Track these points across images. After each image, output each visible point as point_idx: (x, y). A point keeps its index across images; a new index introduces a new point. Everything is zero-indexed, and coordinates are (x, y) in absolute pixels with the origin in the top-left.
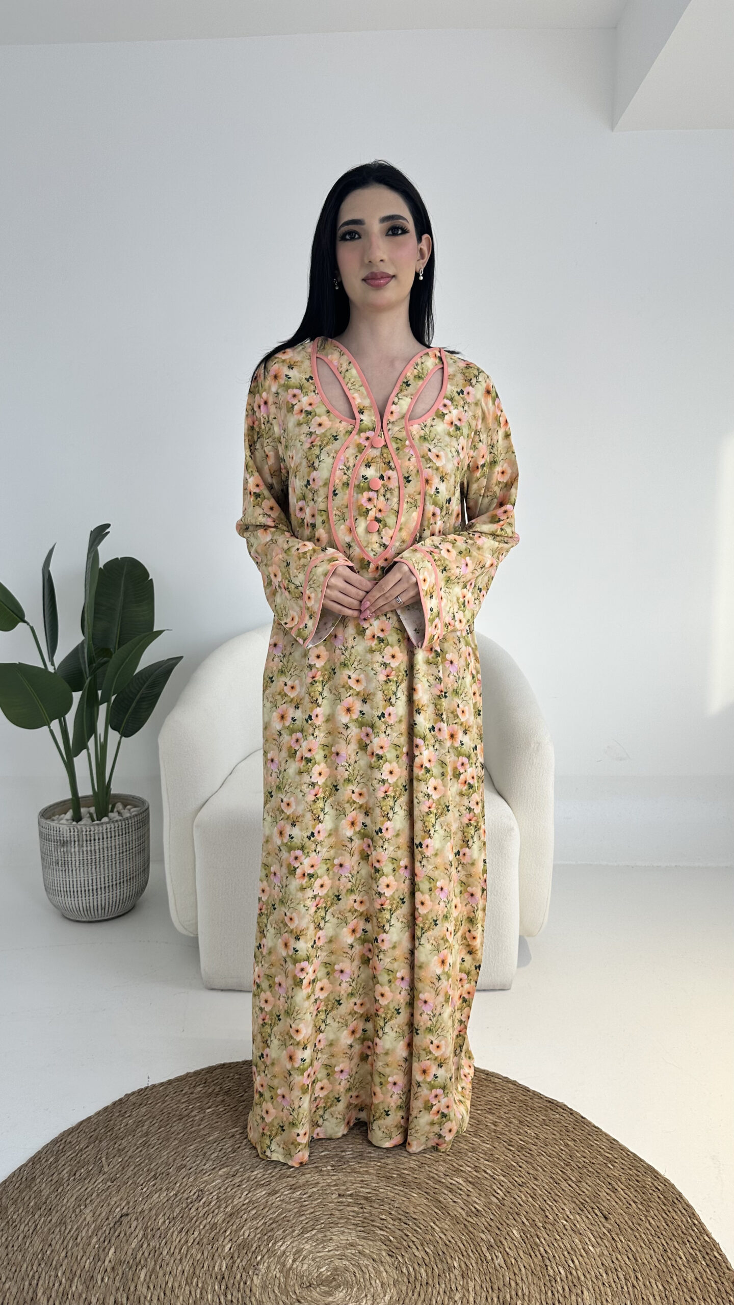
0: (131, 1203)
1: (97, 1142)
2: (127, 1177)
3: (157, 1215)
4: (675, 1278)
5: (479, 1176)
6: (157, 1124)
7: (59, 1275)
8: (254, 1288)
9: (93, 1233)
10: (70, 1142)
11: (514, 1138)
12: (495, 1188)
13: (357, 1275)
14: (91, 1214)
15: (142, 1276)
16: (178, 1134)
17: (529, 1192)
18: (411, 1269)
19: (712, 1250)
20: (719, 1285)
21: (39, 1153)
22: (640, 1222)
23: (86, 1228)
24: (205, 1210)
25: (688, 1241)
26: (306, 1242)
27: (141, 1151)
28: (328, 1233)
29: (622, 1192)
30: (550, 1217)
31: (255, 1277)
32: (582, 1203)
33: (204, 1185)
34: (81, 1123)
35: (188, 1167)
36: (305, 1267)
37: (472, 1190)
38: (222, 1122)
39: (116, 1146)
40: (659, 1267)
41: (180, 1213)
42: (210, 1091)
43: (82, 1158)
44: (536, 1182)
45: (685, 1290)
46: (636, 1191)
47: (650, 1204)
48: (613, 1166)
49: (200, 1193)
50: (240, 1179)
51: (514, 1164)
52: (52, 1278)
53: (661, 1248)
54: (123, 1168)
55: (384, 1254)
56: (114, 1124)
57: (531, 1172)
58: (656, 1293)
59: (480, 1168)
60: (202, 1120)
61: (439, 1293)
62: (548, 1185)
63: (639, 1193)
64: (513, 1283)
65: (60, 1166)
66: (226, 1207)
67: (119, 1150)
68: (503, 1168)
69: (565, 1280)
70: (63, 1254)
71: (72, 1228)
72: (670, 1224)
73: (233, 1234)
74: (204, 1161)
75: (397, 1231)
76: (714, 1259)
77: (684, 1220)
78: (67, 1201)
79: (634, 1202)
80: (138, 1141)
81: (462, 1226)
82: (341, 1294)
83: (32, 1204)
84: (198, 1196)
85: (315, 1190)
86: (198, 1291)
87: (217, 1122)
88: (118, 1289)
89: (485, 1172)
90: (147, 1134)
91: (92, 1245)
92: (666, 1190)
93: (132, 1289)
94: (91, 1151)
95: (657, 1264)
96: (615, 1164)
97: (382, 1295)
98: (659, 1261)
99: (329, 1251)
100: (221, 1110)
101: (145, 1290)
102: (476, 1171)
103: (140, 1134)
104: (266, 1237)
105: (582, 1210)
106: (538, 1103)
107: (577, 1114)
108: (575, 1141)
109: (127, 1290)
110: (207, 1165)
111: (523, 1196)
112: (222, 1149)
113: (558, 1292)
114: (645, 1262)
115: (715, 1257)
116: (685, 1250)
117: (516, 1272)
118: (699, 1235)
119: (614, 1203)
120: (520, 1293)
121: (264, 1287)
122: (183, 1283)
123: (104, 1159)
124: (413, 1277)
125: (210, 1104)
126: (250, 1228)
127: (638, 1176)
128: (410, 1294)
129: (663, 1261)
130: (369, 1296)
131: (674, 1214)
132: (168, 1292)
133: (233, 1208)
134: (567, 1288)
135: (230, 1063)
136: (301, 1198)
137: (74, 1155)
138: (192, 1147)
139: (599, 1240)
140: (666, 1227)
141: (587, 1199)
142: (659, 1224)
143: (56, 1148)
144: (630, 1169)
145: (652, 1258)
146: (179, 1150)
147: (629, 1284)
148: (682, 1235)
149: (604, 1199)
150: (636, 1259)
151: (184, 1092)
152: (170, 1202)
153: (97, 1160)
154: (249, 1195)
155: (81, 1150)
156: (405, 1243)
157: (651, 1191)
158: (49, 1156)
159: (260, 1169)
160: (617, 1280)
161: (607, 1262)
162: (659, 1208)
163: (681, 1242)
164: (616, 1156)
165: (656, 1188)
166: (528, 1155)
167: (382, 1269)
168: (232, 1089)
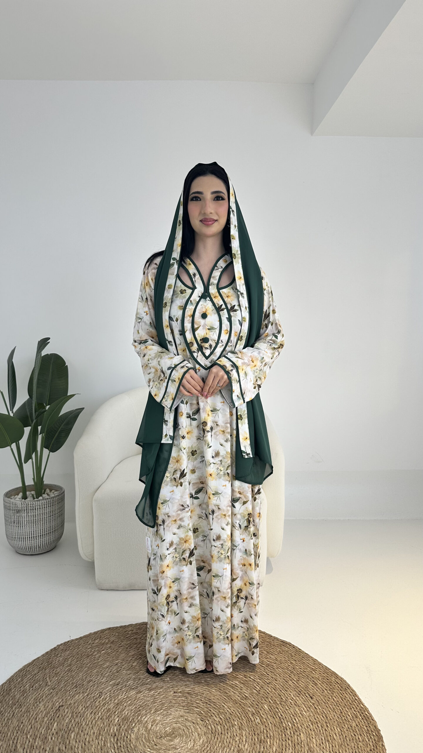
0: (64, 700)
1: (44, 670)
2: (61, 687)
3: (78, 706)
4: (346, 725)
5: (247, 680)
6: (75, 660)
7: (28, 737)
8: (132, 740)
9: (45, 716)
10: (29, 671)
11: (264, 660)
12: (255, 685)
13: (185, 730)
14: (43, 706)
15: (72, 736)
16: (87, 664)
17: (273, 687)
18: (213, 727)
19: (365, 711)
20: (368, 728)
21: (12, 676)
22: (329, 699)
23: (41, 713)
24: (104, 701)
25: (353, 707)
26: (158, 716)
27: (68, 674)
28: (169, 711)
29: (320, 685)
30: (283, 698)
31: (132, 734)
32: (299, 691)
33: (102, 690)
34: (34, 660)
35: (94, 681)
36: (158, 728)
37: (243, 687)
38: (110, 657)
39: (54, 671)
40: (338, 720)
41: (90, 704)
42: (103, 642)
43: (36, 678)
44: (276, 682)
45: (351, 731)
46: (327, 684)
47: (334, 690)
48: (315, 673)
49: (100, 694)
50: (121, 686)
51: (265, 673)
52: (25, 739)
53: (339, 711)
54: (59, 683)
55: (199, 720)
56: (52, 660)
57: (274, 677)
58: (336, 733)
59: (247, 676)
60: (99, 657)
61: (228, 738)
62: (282, 683)
63: (328, 685)
64: (265, 731)
65: (24, 683)
66: (115, 700)
67: (56, 674)
68: (259, 676)
69: (291, 728)
70: (30, 727)
71: (33, 714)
72: (344, 700)
73: (119, 714)
74: (102, 678)
75: (205, 709)
76: (366, 716)
77: (351, 697)
78: (30, 701)
79: (326, 690)
80: (65, 669)
81: (239, 704)
82: (178, 740)
83: (10, 703)
84: (100, 695)
85: (161, 690)
86: (103, 742)
87: (108, 658)
88: (60, 743)
89: (250, 678)
90: (70, 665)
91: (44, 722)
92: (342, 683)
93: (68, 742)
94: (40, 676)
95: (337, 719)
96: (316, 672)
97: (198, 740)
98: (338, 717)
99: (170, 720)
100: (110, 651)
101: (74, 743)
102: (245, 677)
103: (66, 665)
104: (137, 714)
105: (300, 695)
106: (277, 642)
107: (297, 647)
108: (295, 661)
109: (65, 743)
110: (104, 680)
111: (270, 690)
112: (111, 671)
113: (288, 734)
114: (332, 718)
115: (366, 715)
116: (351, 712)
117: (267, 725)
118: (358, 704)
119: (316, 691)
120: (269, 736)
121: (137, 739)
122: (94, 739)
123: (48, 678)
124: (214, 730)
125: (103, 649)
126: (128, 710)
127: (328, 677)
128: (213, 738)
129: (340, 717)
130: (192, 741)
131: (346, 695)
132: (87, 743)
133: (118, 700)
134: (292, 732)
135: (113, 628)
136: (154, 695)
137: (31, 677)
138: (95, 671)
139: (308, 709)
140: (342, 701)
141: (302, 689)
142: (338, 700)
143: (21, 674)
144: (324, 674)
145: (335, 716)
146: (88, 672)
147: (323, 729)
148: (350, 705)
149: (311, 689)
150: (327, 718)
151: (89, 643)
152: (85, 699)
153: (44, 679)
154: (126, 694)
155: (35, 674)
156: (209, 714)
157: (334, 684)
158: (18, 678)
159: (131, 680)
160: (317, 728)
161: (313, 719)
162: (339, 692)
163: (349, 708)
164: (317, 668)
165: (337, 682)
166: (272, 669)
167: (198, 727)
168: (115, 641)
